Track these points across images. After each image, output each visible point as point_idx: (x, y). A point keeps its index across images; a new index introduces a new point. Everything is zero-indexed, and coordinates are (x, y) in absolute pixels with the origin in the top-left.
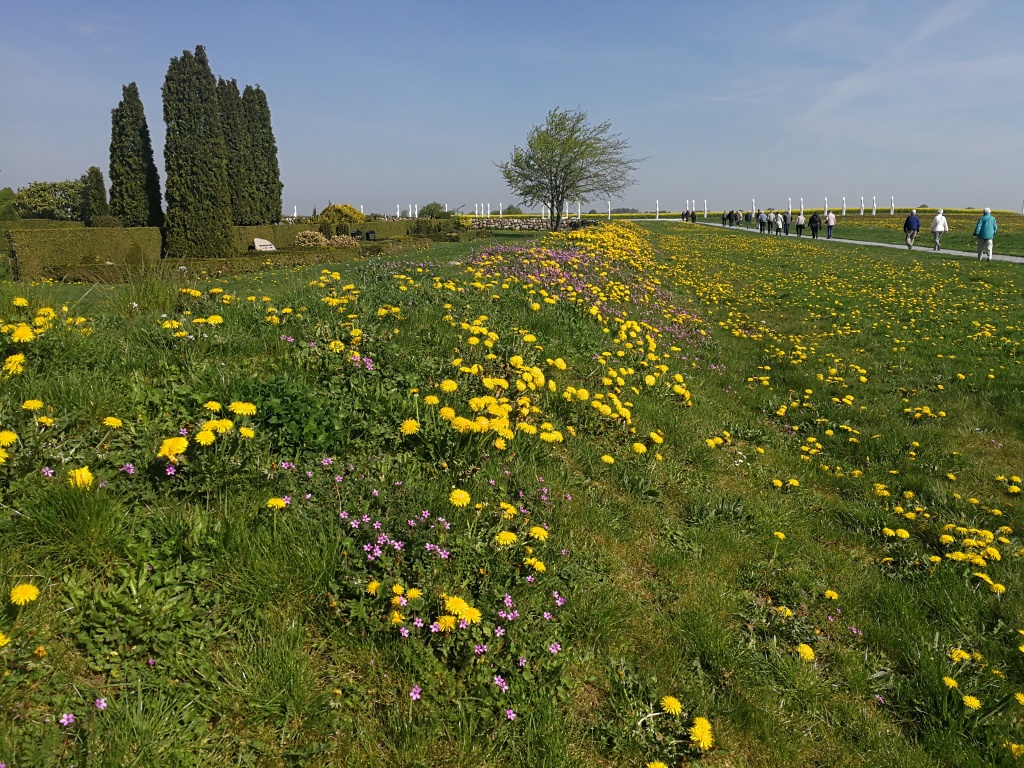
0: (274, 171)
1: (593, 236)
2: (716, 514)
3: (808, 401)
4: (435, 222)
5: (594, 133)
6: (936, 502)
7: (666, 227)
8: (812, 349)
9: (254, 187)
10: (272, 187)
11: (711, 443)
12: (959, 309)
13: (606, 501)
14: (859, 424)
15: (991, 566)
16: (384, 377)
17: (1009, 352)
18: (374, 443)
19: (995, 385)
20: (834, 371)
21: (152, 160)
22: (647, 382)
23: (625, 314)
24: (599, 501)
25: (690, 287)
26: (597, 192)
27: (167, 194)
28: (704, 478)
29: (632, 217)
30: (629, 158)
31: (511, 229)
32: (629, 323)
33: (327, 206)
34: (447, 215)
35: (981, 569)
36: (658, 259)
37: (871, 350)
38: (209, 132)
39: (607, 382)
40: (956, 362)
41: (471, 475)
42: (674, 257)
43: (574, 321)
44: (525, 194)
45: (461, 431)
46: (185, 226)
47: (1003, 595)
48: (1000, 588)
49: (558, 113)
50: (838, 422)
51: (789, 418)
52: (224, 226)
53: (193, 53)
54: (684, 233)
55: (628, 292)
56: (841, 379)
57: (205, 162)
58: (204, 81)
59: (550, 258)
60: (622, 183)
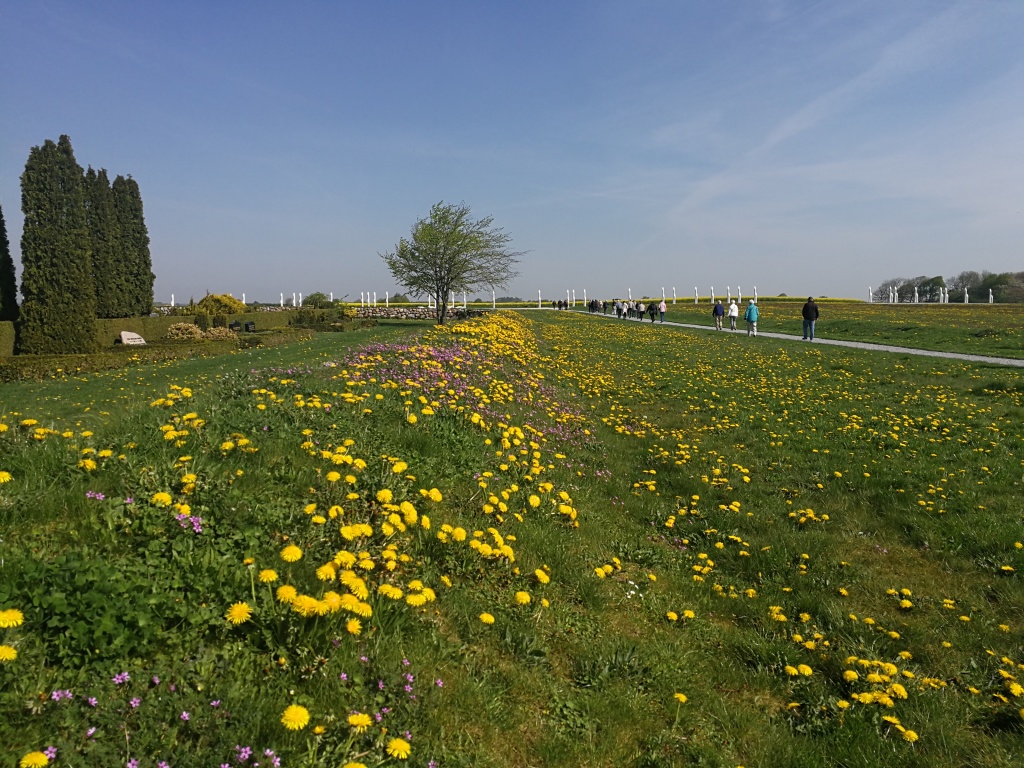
0: (145, 262)
1: (477, 330)
2: (610, 670)
3: (695, 507)
4: (318, 312)
5: (478, 227)
6: (834, 625)
7: (548, 316)
8: (695, 447)
9: (123, 278)
10: (143, 277)
11: (601, 572)
12: (826, 399)
13: (486, 673)
14: (747, 532)
15: (900, 707)
16: (217, 536)
17: (878, 444)
18: (194, 635)
19: (872, 484)
20: (718, 471)
21: (8, 251)
22: (532, 503)
23: (508, 417)
24: (478, 673)
25: (573, 380)
26: (481, 283)
27: (23, 286)
28: (595, 620)
29: (516, 306)
30: (511, 251)
31: (397, 318)
32: (512, 430)
33: (205, 296)
34: (330, 305)
35: (890, 712)
36: (541, 350)
37: (750, 446)
38: (71, 223)
39: (488, 509)
40: (830, 457)
41: (317, 669)
42: (556, 348)
43: (454, 432)
44: (411, 284)
45: (305, 614)
46: (41, 320)
47: (916, 742)
48: (912, 736)
49: (441, 207)
50: (727, 533)
51: (678, 529)
52: (86, 320)
53: (56, 142)
54: (566, 322)
55: (511, 391)
56: (725, 480)
57: (67, 254)
58: (68, 171)
59: (431, 358)
60: (505, 275)
